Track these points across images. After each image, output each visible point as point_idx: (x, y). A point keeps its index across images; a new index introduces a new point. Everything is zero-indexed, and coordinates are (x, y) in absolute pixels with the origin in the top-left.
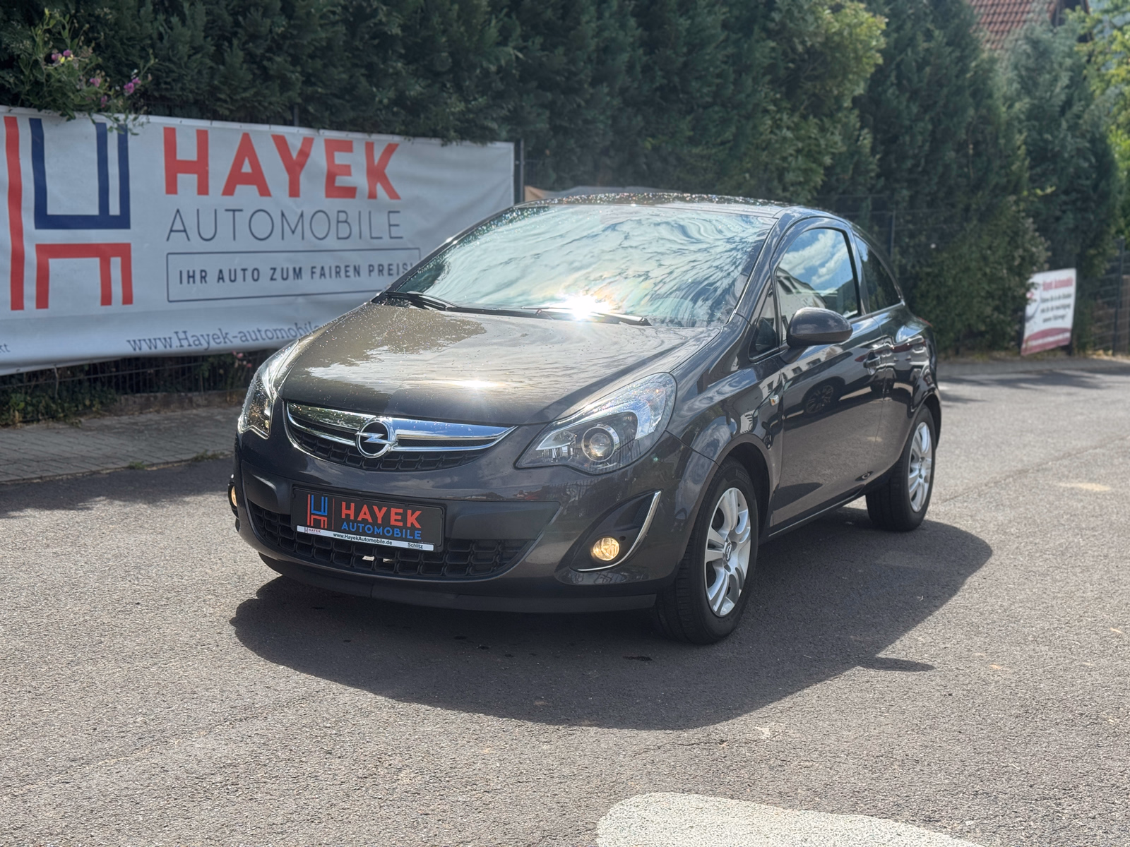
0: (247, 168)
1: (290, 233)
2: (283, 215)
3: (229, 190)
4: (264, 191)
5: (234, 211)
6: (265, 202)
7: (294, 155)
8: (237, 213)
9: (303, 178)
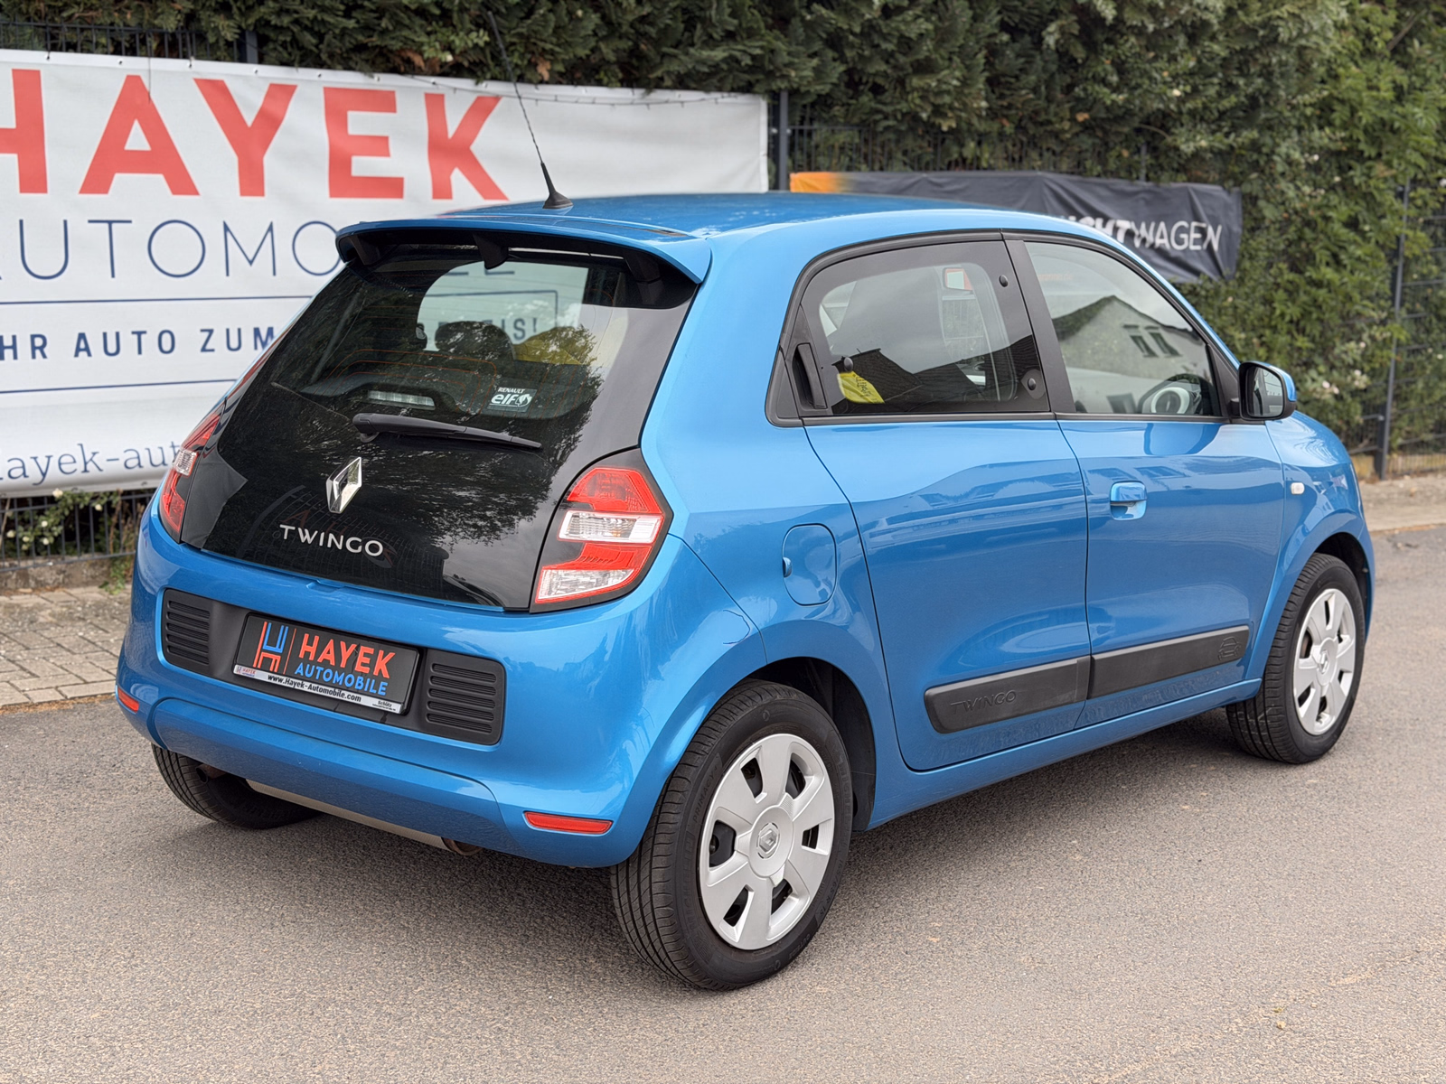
0: (137, 140)
1: (247, 263)
2: (226, 229)
3: (97, 181)
4: (182, 183)
5: (110, 223)
6: (182, 206)
7: (249, 118)
8: (114, 225)
9: (271, 162)
